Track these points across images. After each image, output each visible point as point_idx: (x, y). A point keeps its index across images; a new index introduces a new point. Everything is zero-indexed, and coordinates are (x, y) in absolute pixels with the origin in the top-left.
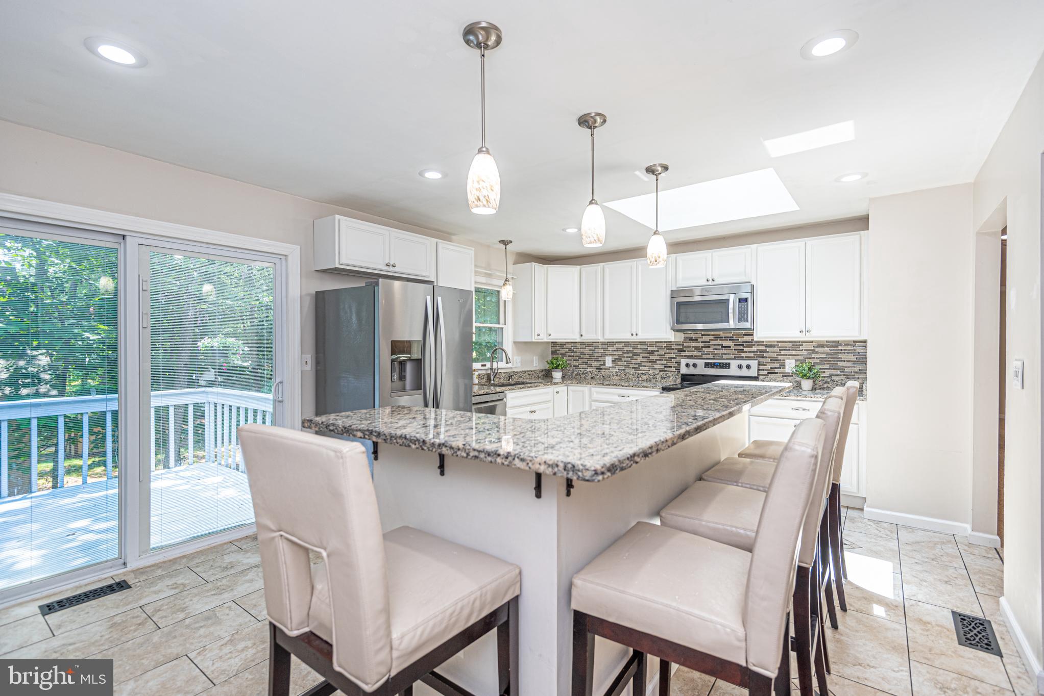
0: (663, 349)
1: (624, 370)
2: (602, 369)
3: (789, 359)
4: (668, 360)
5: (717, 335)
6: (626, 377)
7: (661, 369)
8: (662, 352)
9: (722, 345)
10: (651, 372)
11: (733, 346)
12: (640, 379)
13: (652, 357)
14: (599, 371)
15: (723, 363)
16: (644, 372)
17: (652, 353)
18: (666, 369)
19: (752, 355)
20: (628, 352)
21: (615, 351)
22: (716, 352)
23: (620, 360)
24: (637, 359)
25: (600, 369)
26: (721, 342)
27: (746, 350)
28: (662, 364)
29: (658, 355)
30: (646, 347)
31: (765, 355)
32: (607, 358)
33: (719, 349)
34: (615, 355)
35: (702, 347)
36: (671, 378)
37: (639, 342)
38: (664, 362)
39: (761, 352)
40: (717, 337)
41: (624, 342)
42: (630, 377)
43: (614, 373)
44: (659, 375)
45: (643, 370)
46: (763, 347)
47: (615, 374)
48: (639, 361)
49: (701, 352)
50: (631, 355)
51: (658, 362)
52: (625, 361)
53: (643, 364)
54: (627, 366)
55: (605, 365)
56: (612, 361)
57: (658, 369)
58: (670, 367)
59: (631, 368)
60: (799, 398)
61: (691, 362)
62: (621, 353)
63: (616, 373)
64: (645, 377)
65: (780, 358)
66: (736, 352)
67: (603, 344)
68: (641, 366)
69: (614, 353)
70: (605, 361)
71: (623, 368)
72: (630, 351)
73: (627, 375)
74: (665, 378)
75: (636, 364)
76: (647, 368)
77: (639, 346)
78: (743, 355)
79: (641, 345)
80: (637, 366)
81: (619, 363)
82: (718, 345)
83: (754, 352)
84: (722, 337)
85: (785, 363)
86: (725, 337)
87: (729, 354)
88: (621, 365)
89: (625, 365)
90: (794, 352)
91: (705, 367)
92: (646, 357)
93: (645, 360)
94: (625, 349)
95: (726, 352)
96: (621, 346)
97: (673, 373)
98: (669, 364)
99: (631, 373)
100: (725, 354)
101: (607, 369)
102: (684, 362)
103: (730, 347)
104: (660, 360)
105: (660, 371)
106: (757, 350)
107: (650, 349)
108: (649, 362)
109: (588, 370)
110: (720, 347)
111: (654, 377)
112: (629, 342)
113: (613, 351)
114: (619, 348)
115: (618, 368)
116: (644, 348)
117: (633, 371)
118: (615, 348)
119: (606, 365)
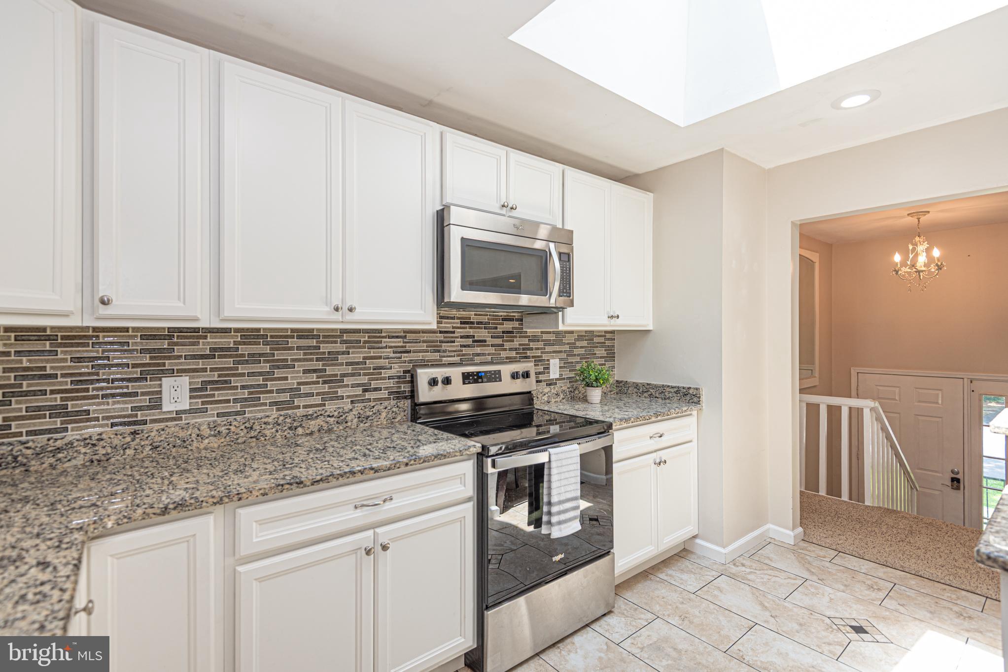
0: (360, 347)
1: (237, 413)
2: (145, 422)
3: (553, 358)
4: (372, 374)
5: (466, 318)
6: (253, 434)
7: (356, 396)
8: (357, 356)
9: (474, 337)
10: (331, 407)
11: (490, 341)
12: (300, 431)
13: (330, 370)
14: (134, 433)
15: (490, 372)
16: (311, 411)
17: (332, 358)
18: (368, 395)
19: (513, 354)
20: (254, 358)
21: (203, 357)
22: (465, 351)
23: (223, 384)
24: (286, 378)
25: (135, 423)
26: (471, 332)
27: (507, 345)
28: (358, 385)
29: (348, 364)
30: (314, 342)
31: (529, 353)
32: (167, 383)
33: (468, 346)
34: (205, 370)
35: (441, 342)
36: (384, 415)
37: (293, 330)
38: (364, 380)
39: (524, 349)
40: (465, 322)
41: (237, 330)
42: (268, 432)
43: (204, 427)
44: (355, 412)
45: (305, 407)
46: (526, 341)
47: (206, 432)
48: (292, 382)
49: (439, 351)
50: (266, 367)
51: (347, 381)
52: (243, 387)
53: (304, 389)
54: (253, 401)
55: (160, 407)
56: (192, 390)
57: (348, 397)
58: (376, 389)
59: (265, 404)
60: (659, 418)
61: (439, 373)
62: (229, 362)
63: (213, 427)
64: (313, 425)
65: (545, 357)
66: (492, 350)
67: (149, 335)
68: (300, 396)
69: (200, 364)
70: (160, 392)
71: (238, 407)
72: (261, 355)
73: (257, 427)
74: (367, 417)
75: (283, 391)
76: (318, 400)
77: (293, 342)
78: (504, 354)
79: (299, 337)
80: (286, 397)
81: (219, 395)
82: (468, 337)
83: (516, 349)
84: (472, 323)
85: (549, 364)
86: (478, 323)
87: (484, 354)
88: (228, 401)
89: (246, 400)
90: (557, 348)
91: (464, 383)
92: (315, 371)
93: (314, 377)
94: (244, 350)
95: (478, 350)
96: (228, 341)
97: (386, 403)
98: (374, 384)
99: (270, 420)
100: (478, 355)
101: (167, 420)
102: (424, 375)
103: (485, 341)
104: (353, 375)
105: (352, 402)
106: (520, 345)
107: (325, 348)
108: (325, 382)
109: (72, 435)
110: (469, 341)
111: (341, 419)
112: (258, 330)
113: (194, 357)
114: (222, 349)
115: (213, 409)
116: (309, 348)
117: (274, 414)
118: (203, 347)
119: (165, 409)
